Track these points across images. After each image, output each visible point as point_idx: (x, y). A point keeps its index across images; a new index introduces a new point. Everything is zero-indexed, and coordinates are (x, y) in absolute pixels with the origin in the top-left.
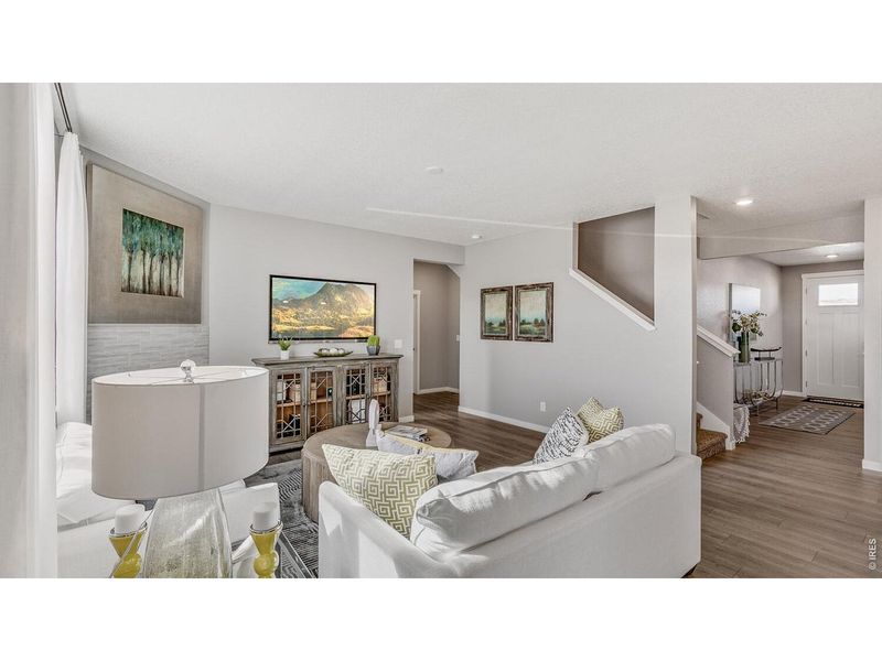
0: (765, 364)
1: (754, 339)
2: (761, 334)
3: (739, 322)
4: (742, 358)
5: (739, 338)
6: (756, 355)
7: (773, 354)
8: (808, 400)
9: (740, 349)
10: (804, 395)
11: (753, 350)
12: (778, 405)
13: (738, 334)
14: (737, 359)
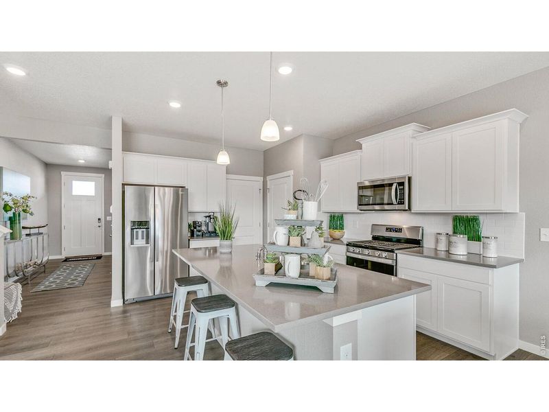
0: (34, 238)
1: (25, 218)
2: (32, 214)
3: (11, 204)
4: (13, 237)
5: (10, 219)
6: (27, 231)
7: (41, 230)
8: (66, 260)
9: (12, 228)
10: (63, 257)
11: (23, 228)
12: (45, 269)
13: (10, 214)
14: (9, 237)
